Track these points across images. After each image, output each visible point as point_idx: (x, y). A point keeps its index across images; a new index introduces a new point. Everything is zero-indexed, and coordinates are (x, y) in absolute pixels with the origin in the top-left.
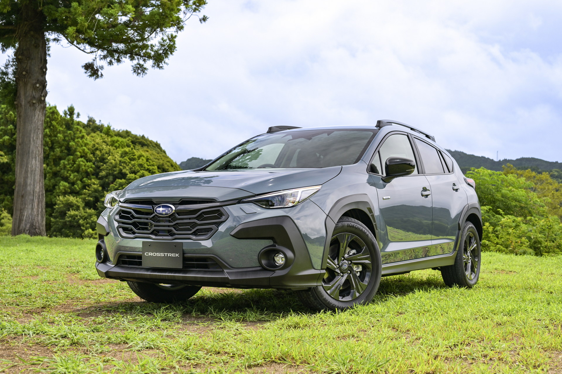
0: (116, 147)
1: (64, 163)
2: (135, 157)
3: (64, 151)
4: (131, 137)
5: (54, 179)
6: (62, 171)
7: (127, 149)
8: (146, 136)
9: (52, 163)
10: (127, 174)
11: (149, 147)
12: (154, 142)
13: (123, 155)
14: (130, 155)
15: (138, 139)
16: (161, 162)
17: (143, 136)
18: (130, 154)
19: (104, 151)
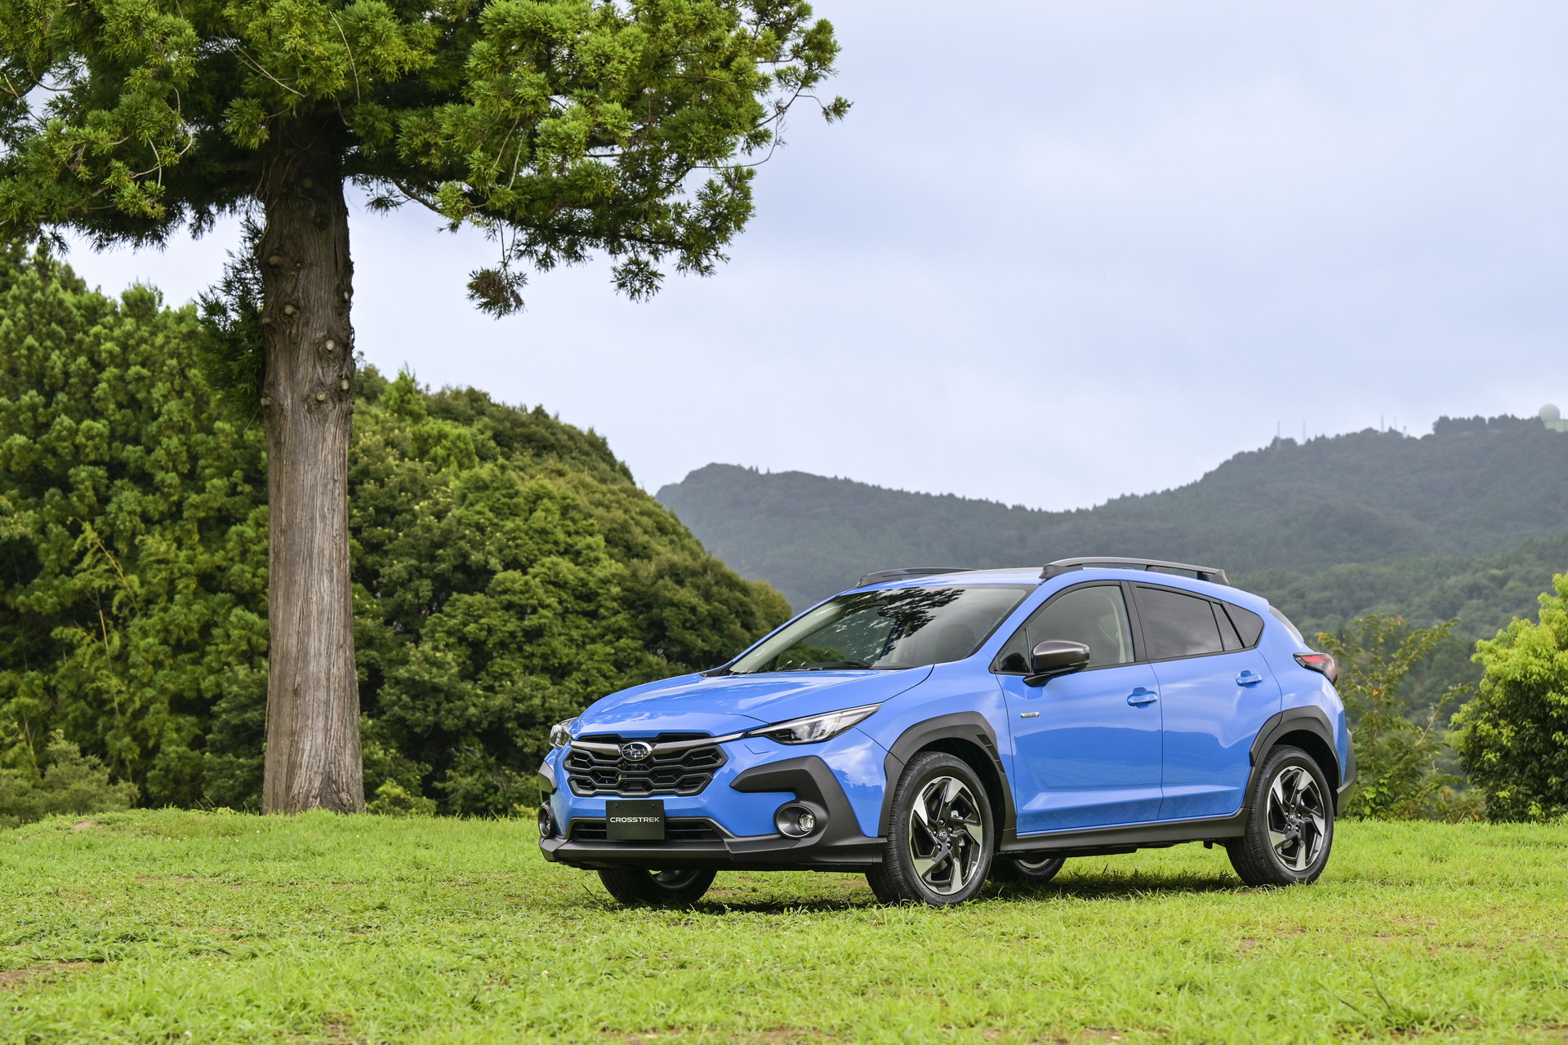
0: (434, 460)
1: (240, 535)
2: (515, 500)
3: (239, 489)
4: (492, 416)
5: (206, 600)
6: (236, 568)
7: (485, 471)
8: (550, 411)
9: (196, 537)
10: (494, 572)
11: (567, 457)
12: (580, 434)
13: (471, 497)
14: (497, 494)
15: (523, 425)
16: (619, 514)
17: (539, 411)
18: (497, 489)
19: (393, 481)
